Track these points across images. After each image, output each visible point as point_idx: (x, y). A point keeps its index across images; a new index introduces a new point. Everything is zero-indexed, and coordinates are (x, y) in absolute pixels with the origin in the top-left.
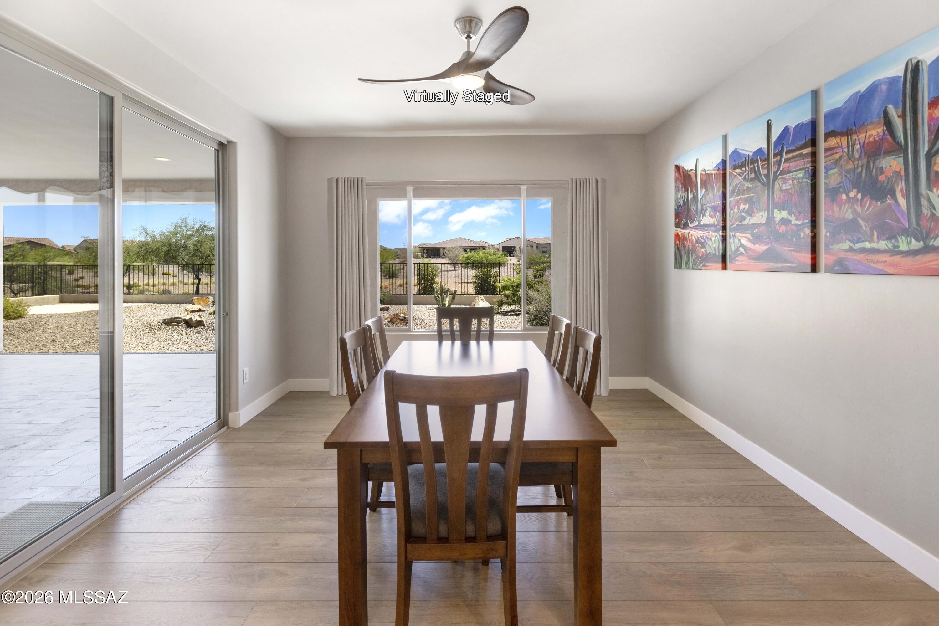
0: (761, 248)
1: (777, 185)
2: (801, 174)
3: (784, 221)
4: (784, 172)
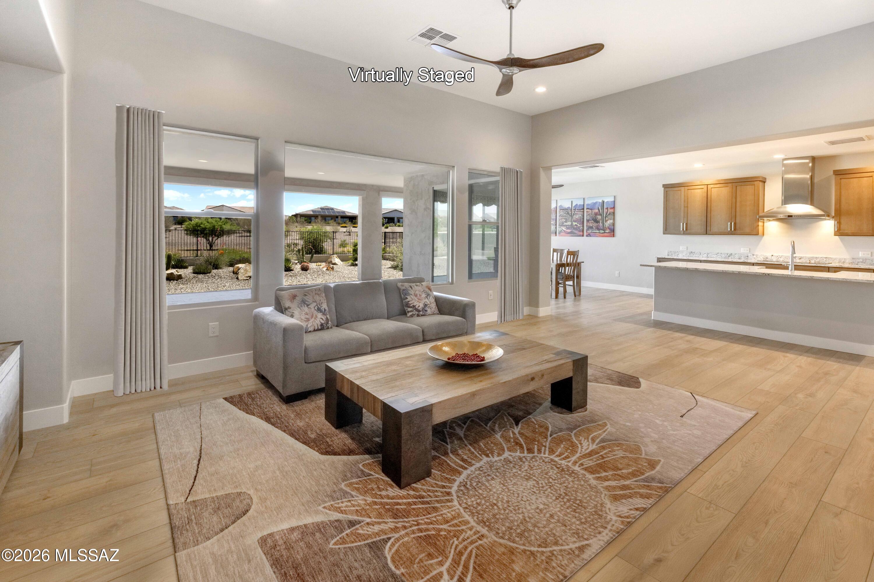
0: (569, 231)
1: (574, 216)
2: (580, 215)
3: (576, 225)
4: (576, 214)
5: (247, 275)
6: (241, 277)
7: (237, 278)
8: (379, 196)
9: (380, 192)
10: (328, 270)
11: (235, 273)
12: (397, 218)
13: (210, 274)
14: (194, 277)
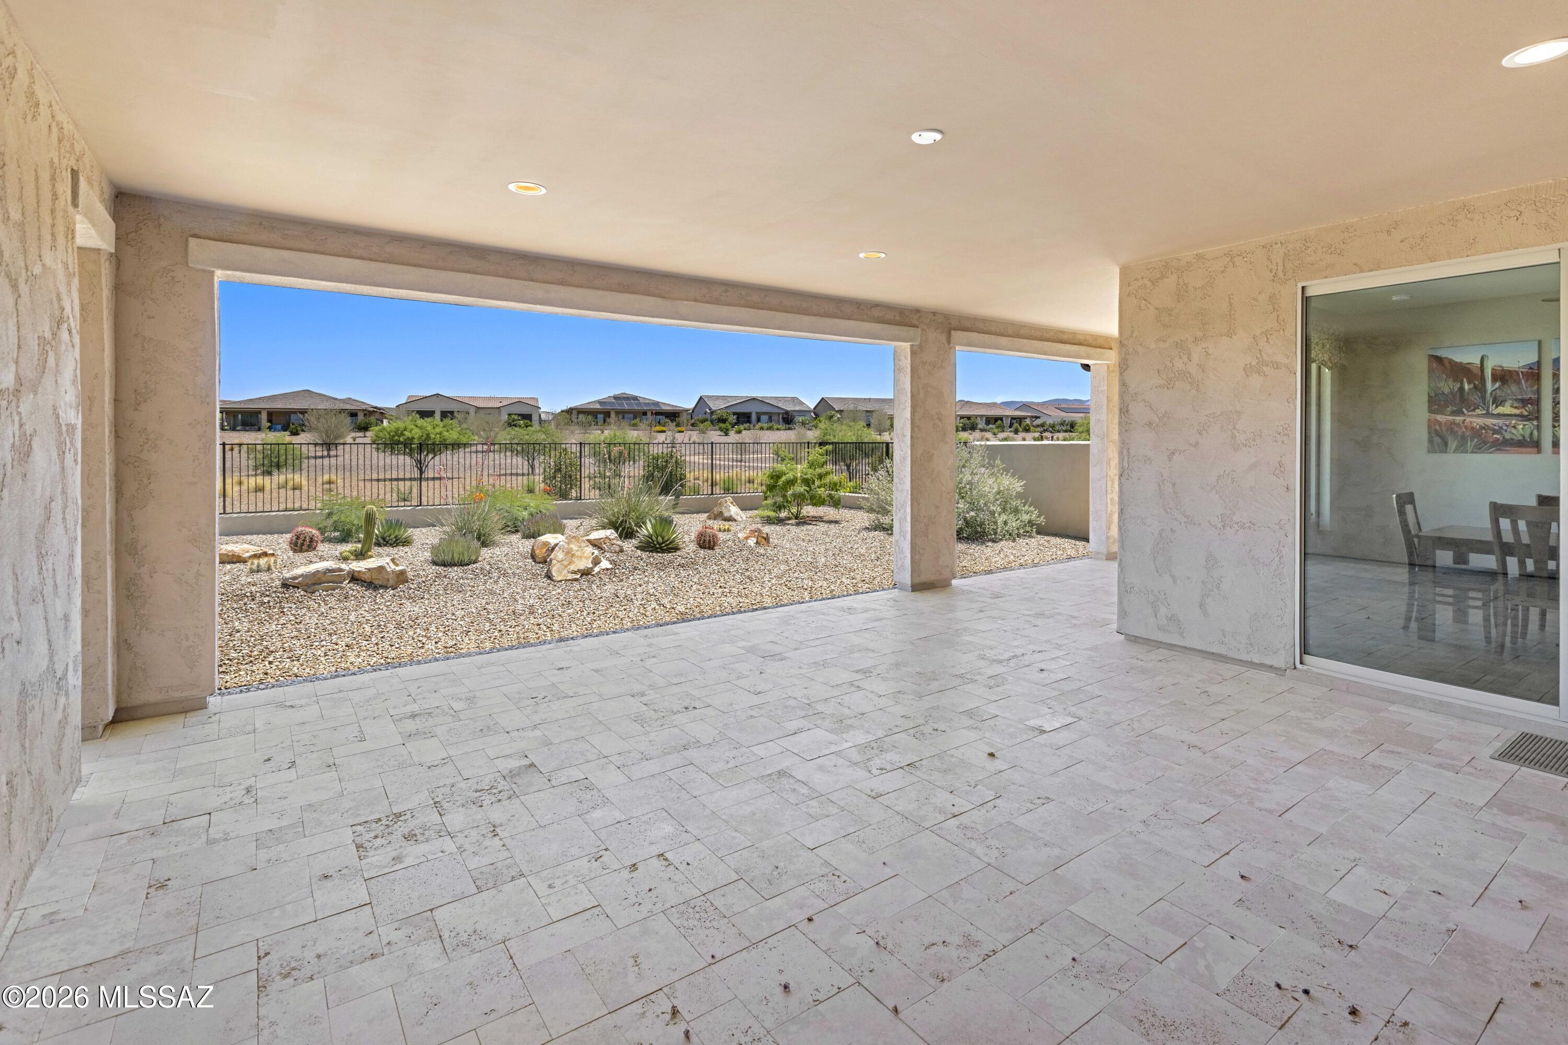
5: (573, 567)
6: (560, 572)
7: (549, 576)
8: (949, 342)
9: (953, 332)
10: (759, 544)
11: (542, 559)
12: (757, 413)
13: (478, 565)
14: (439, 576)
